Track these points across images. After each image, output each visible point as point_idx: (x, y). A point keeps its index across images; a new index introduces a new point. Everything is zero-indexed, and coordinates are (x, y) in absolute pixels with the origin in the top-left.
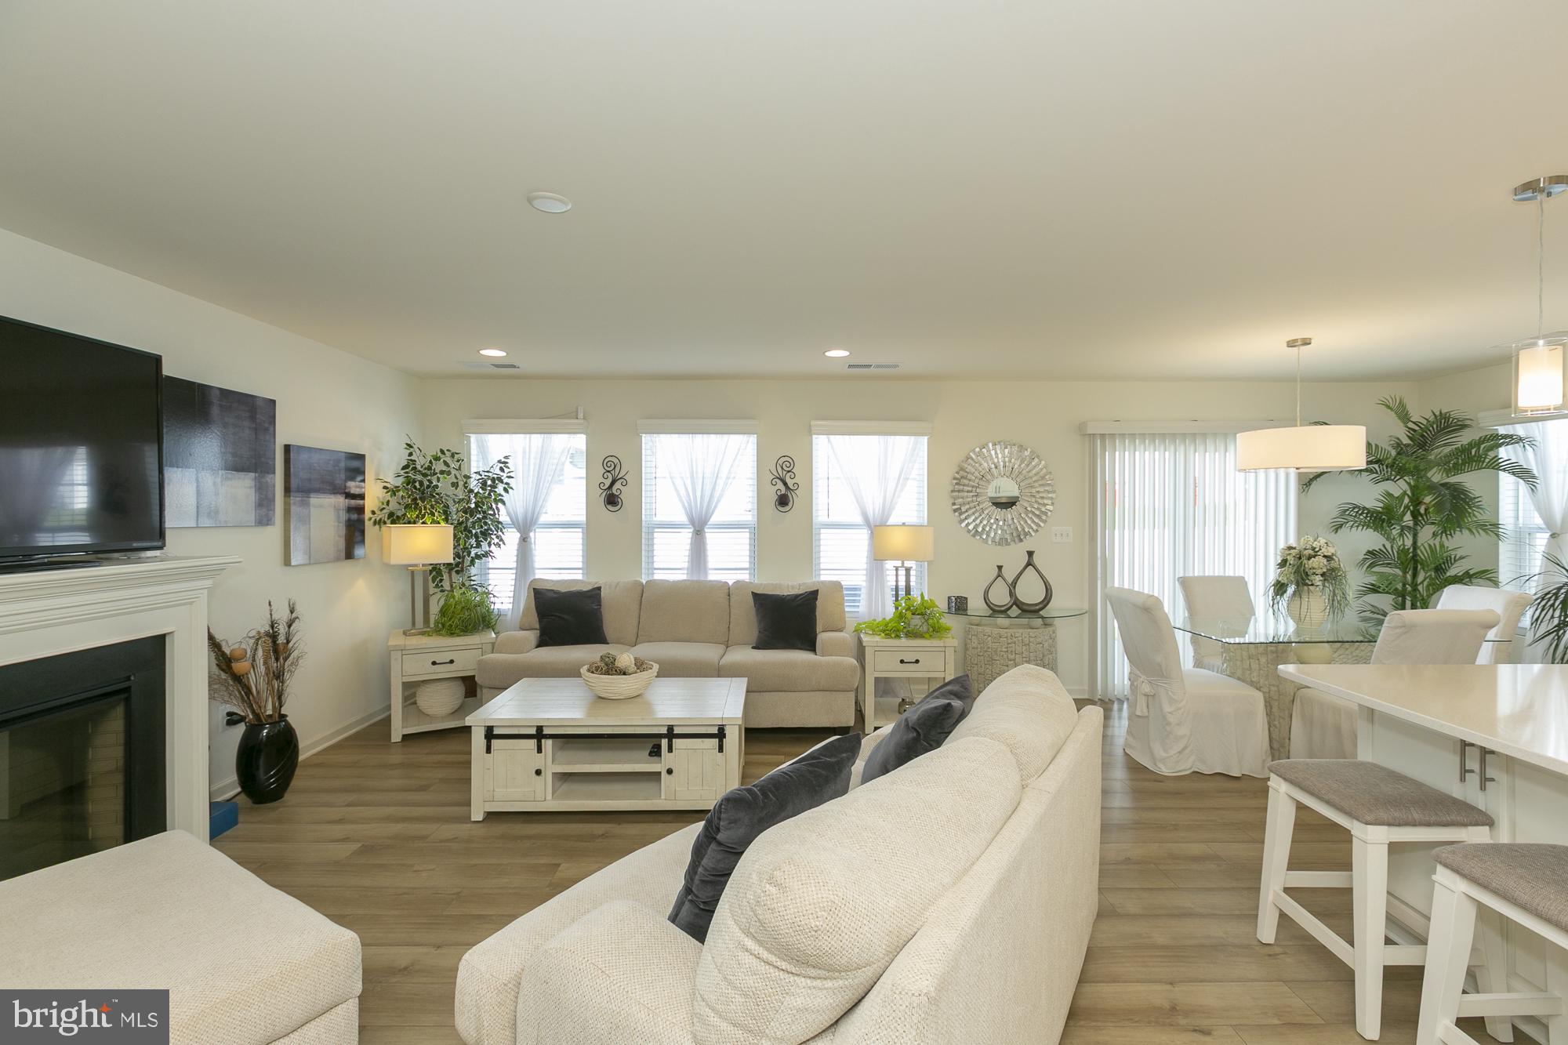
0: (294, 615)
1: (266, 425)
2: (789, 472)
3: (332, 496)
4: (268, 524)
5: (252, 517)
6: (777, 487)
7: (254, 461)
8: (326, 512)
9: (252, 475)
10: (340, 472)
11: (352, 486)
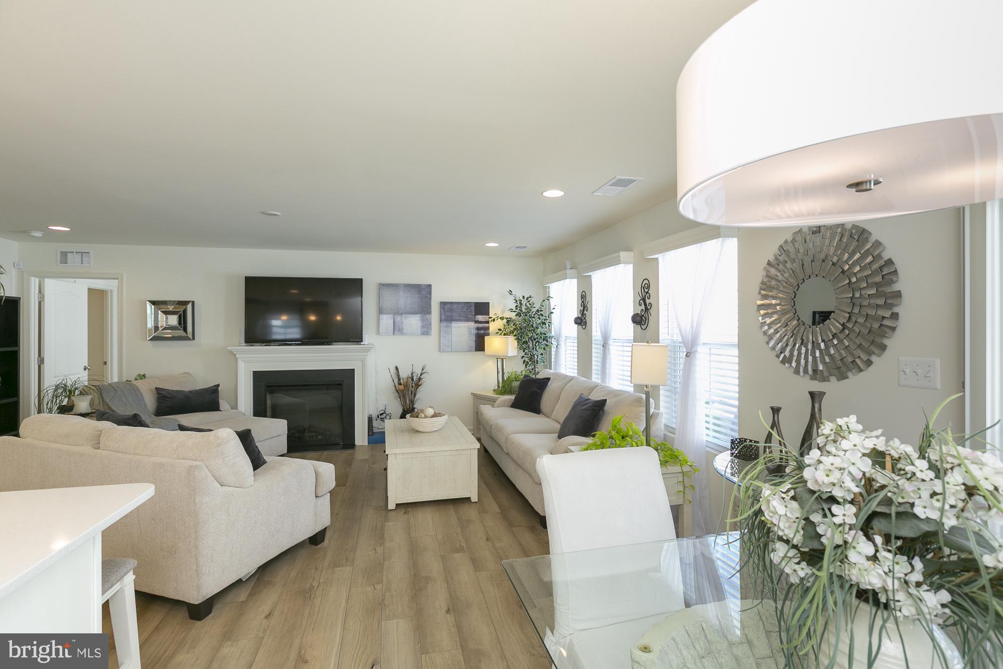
1: (427, 295)
3: (466, 322)
4: (428, 335)
5: (419, 332)
7: (420, 310)
8: (463, 330)
9: (420, 315)
10: (471, 312)
11: (480, 318)
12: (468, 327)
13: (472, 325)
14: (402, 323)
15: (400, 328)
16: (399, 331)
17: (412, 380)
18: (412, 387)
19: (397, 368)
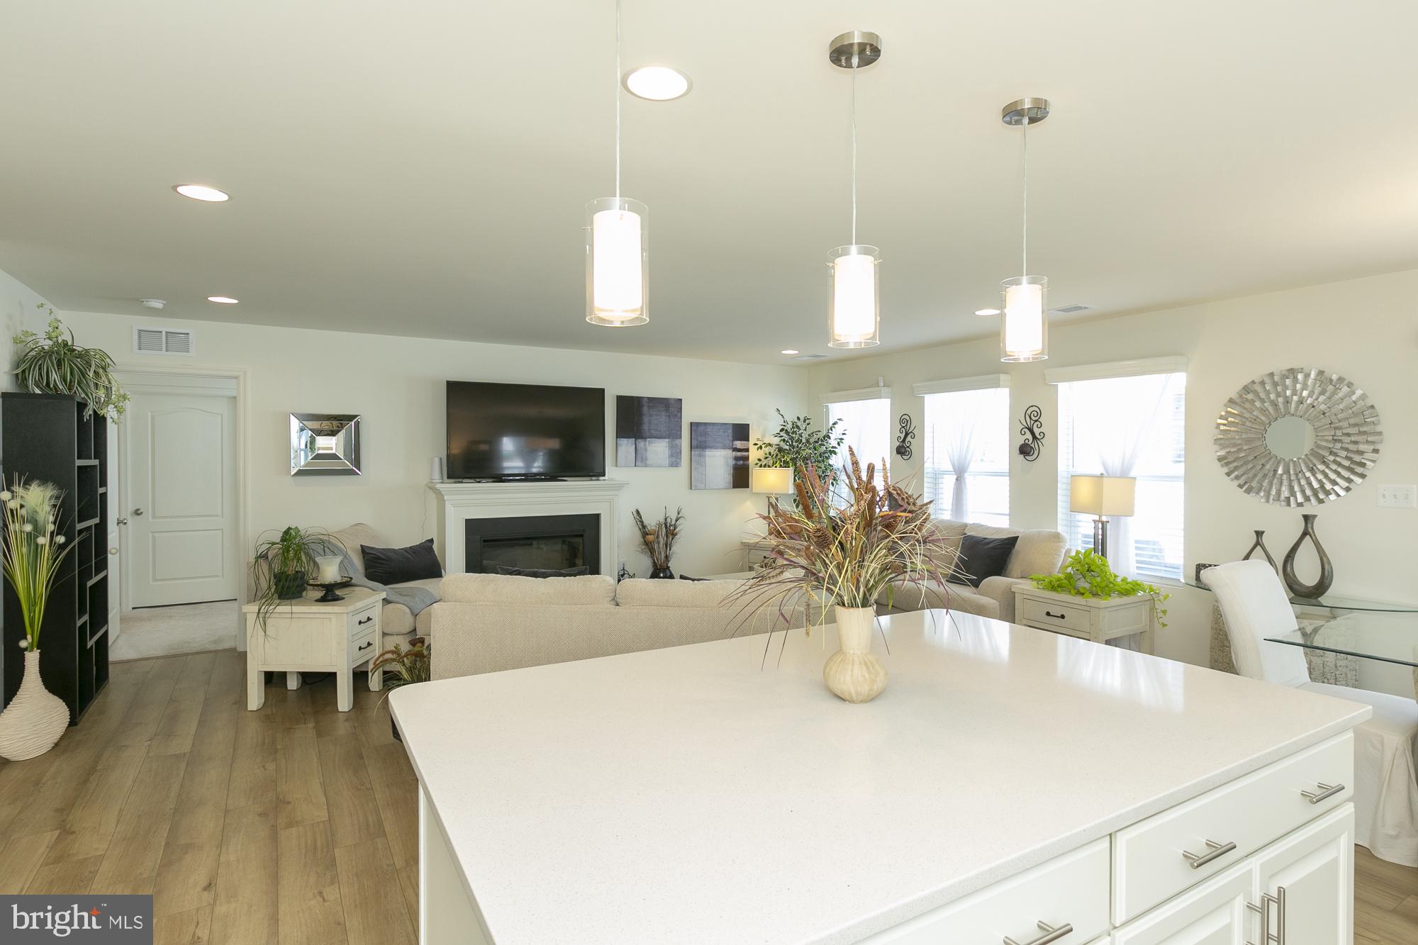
0: (679, 516)
1: (676, 413)
2: (1036, 421)
3: (722, 450)
4: (676, 467)
5: (667, 462)
6: (1025, 437)
7: (668, 433)
8: (719, 461)
9: (667, 440)
10: (728, 436)
11: (739, 444)
12: (724, 456)
13: (730, 453)
14: (646, 450)
15: (644, 457)
16: (642, 461)
17: (665, 526)
19: (638, 512)
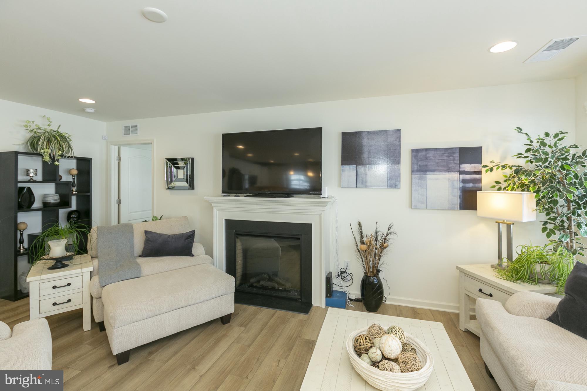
3: (447, 174)
4: (395, 188)
10: (454, 159)
11: (467, 167)
12: (449, 179)
13: (456, 176)
14: (366, 174)
15: (364, 180)
16: (362, 183)
17: (376, 240)
18: (376, 249)
19: (360, 224)
